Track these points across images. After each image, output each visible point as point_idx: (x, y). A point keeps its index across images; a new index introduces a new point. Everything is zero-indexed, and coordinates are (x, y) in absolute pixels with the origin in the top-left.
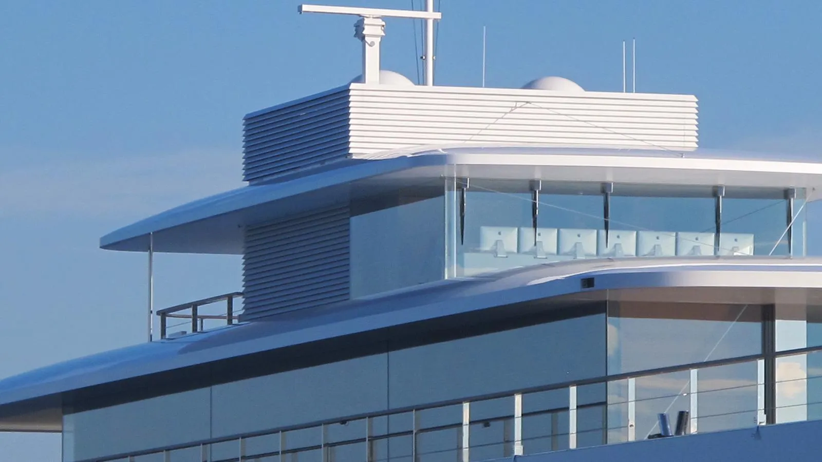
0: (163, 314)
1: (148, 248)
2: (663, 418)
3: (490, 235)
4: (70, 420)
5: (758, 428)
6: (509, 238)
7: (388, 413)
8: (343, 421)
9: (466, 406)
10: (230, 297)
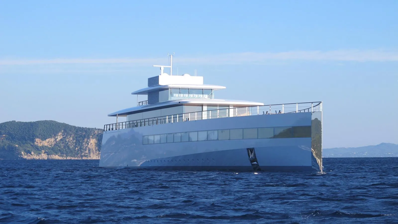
0: (139, 103)
1: (137, 94)
2: (187, 119)
3: (175, 95)
4: (128, 116)
5: (196, 120)
6: (177, 95)
7: (161, 117)
8: (155, 118)
9: (172, 116)
10: (146, 101)
